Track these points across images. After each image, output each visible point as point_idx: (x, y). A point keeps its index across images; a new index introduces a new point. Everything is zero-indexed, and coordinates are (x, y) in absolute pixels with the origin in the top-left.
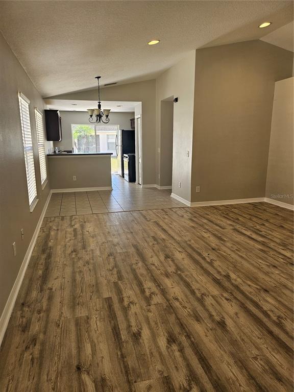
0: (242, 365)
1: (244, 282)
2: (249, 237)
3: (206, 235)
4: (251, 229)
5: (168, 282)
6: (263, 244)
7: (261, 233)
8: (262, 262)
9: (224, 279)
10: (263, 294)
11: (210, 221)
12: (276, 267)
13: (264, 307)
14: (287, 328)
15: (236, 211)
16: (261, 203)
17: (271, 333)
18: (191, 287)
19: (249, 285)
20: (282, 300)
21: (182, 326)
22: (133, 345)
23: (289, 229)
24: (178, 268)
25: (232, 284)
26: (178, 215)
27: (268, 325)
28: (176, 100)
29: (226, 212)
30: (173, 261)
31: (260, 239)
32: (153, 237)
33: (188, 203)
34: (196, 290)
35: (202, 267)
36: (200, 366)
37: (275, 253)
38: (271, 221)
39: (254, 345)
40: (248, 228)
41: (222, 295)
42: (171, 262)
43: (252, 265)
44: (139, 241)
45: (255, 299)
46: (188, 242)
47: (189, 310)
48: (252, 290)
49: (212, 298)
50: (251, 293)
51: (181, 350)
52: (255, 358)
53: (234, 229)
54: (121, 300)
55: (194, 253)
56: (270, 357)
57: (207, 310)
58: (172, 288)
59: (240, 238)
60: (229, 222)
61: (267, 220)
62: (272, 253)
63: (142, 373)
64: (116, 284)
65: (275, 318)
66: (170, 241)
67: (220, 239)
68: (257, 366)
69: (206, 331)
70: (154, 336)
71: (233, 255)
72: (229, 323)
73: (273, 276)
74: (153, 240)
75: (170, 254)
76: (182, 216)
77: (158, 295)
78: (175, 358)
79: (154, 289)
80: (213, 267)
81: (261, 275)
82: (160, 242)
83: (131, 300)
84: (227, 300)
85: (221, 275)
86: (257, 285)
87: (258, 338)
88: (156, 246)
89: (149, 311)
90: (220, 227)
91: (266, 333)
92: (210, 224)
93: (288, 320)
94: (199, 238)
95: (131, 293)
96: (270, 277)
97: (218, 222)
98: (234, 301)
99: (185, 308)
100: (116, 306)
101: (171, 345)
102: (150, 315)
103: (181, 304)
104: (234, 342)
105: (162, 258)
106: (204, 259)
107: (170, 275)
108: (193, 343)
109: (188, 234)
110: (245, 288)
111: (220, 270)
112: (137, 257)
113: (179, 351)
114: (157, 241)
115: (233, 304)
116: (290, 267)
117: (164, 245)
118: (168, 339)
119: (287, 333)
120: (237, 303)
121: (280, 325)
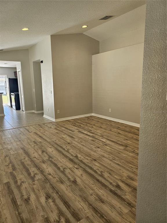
0: (85, 199)
1: (85, 158)
2: (86, 134)
3: (64, 136)
4: (87, 130)
5: (44, 166)
6: (93, 137)
7: (91, 132)
8: (92, 146)
9: (75, 158)
10: (94, 162)
11: (66, 128)
12: (99, 148)
13: (94, 168)
14: (105, 177)
15: (79, 121)
16: (91, 116)
17: (98, 180)
18: (58, 166)
19: (87, 159)
20: (102, 163)
21: (53, 188)
22: (26, 206)
23: (104, 128)
24: (50, 157)
25: (79, 160)
26: (48, 127)
27: (97, 177)
28: (42, 62)
29: (74, 122)
30: (47, 153)
31: (91, 135)
32: (34, 142)
33: (54, 120)
34: (60, 167)
35: (63, 154)
36: (64, 207)
37: (98, 141)
38: (96, 125)
39: (91, 188)
40: (85, 130)
41: (74, 167)
42: (45, 154)
43: (88, 148)
44: (25, 145)
45: (90, 165)
46: (55, 142)
47: (57, 179)
48: (88, 161)
49: (69, 169)
50: (88, 163)
51: (54, 201)
52: (92, 195)
53: (79, 131)
54: (16, 182)
55: (59, 147)
56: (98, 193)
57: (67, 176)
58: (47, 168)
59: (81, 136)
60: (76, 128)
61: (94, 125)
62: (97, 141)
63: (32, 219)
64: (11, 173)
65: (100, 173)
66: (44, 143)
67: (72, 137)
68: (92, 199)
69: (66, 187)
70: (38, 198)
71: (79, 145)
72: (78, 180)
73: (98, 152)
75: (45, 150)
76: (51, 128)
77: (39, 174)
78: (51, 207)
79: (36, 171)
80: (69, 153)
81: (92, 153)
82: (38, 143)
83: (22, 181)
84: (77, 168)
85: (73, 156)
86: (91, 158)
87: (93, 184)
88: (36, 146)
89: (34, 184)
90: (72, 131)
91: (96, 181)
92: (66, 130)
93: (106, 172)
94: (61, 138)
95: (22, 176)
96: (97, 153)
97: (71, 128)
98: (80, 168)
99: (55, 178)
100: (13, 186)
101: (48, 200)
102: (35, 186)
103: (52, 176)
104: (81, 190)
105: (40, 153)
106: (64, 149)
107: (46, 162)
108: (60, 196)
109: (54, 137)
110: (85, 161)
111: (73, 154)
112: (24, 155)
113: (52, 202)
114: (37, 143)
115: (80, 170)
116: (105, 146)
117: (41, 145)
118: (46, 197)
119: (105, 179)
120: (82, 169)
121: (102, 176)
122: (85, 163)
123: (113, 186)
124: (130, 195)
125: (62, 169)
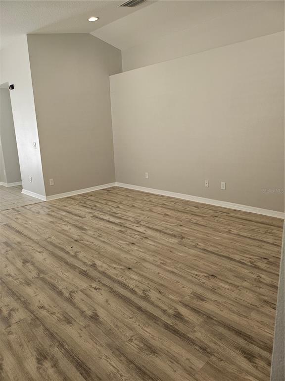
0: (119, 352)
1: (109, 266)
2: (108, 221)
3: (66, 228)
4: (109, 213)
5: (29, 291)
6: (121, 225)
7: (117, 215)
8: (122, 242)
9: (91, 269)
10: (128, 273)
11: (69, 212)
12: (135, 244)
13: (129, 285)
14: (152, 299)
15: (92, 198)
16: (113, 188)
17: (139, 308)
18: (58, 288)
19: (115, 268)
20: (144, 274)
21: (52, 336)
23: (139, 207)
24: (40, 271)
25: (99, 272)
26: (33, 212)
27: (137, 303)
28: (12, 87)
29: (83, 200)
30: (33, 264)
31: (117, 221)
32: (5, 243)
33: (43, 198)
34: (63, 291)
35: (67, 263)
36: (78, 374)
37: (131, 231)
38: (124, 203)
39: (127, 327)
40: (106, 213)
41: (91, 286)
42: (31, 267)
43: (115, 247)
45: (121, 279)
46: (49, 240)
47: (59, 315)
48: (117, 272)
49: (81, 293)
50: (117, 275)
51: (55, 365)
52: (131, 340)
53: (93, 216)
55: (57, 249)
56: (143, 334)
57: (77, 308)
58: (36, 295)
59: (99, 224)
60: (88, 210)
61: (120, 203)
62: (129, 231)
65: (141, 293)
66: (27, 243)
67: (81, 228)
68: (132, 348)
69: (79, 331)
70: (20, 362)
71: (96, 242)
72: (102, 313)
73: (133, 253)
74: (5, 246)
75: (29, 258)
76: (38, 213)
77: (19, 310)
78: (49, 378)
79: (15, 304)
80: (79, 259)
81: (123, 255)
82: (14, 245)
84: (96, 289)
85: (87, 265)
86: (121, 265)
87: (130, 318)
88: (10, 252)
89: (10, 333)
90: (80, 217)
91: (136, 310)
92: (70, 216)
93: (152, 291)
94: (60, 232)
96: (131, 255)
97: (77, 212)
98: (103, 288)
99: (54, 313)
101: (42, 364)
102: (12, 337)
103: (48, 311)
104: (109, 333)
105: (19, 264)
106: (68, 253)
107: (32, 282)
108: (67, 351)
109: (47, 230)
110: (111, 272)
111: (86, 261)
113: (52, 367)
114: (11, 246)
115: (103, 292)
116: (146, 241)
117: (20, 249)
118: (37, 359)
119: (152, 303)
120: (106, 289)
121: (146, 298)
122: (113, 276)
123: (169, 316)
124: (203, 331)
125: (67, 294)
